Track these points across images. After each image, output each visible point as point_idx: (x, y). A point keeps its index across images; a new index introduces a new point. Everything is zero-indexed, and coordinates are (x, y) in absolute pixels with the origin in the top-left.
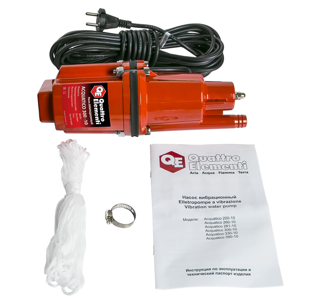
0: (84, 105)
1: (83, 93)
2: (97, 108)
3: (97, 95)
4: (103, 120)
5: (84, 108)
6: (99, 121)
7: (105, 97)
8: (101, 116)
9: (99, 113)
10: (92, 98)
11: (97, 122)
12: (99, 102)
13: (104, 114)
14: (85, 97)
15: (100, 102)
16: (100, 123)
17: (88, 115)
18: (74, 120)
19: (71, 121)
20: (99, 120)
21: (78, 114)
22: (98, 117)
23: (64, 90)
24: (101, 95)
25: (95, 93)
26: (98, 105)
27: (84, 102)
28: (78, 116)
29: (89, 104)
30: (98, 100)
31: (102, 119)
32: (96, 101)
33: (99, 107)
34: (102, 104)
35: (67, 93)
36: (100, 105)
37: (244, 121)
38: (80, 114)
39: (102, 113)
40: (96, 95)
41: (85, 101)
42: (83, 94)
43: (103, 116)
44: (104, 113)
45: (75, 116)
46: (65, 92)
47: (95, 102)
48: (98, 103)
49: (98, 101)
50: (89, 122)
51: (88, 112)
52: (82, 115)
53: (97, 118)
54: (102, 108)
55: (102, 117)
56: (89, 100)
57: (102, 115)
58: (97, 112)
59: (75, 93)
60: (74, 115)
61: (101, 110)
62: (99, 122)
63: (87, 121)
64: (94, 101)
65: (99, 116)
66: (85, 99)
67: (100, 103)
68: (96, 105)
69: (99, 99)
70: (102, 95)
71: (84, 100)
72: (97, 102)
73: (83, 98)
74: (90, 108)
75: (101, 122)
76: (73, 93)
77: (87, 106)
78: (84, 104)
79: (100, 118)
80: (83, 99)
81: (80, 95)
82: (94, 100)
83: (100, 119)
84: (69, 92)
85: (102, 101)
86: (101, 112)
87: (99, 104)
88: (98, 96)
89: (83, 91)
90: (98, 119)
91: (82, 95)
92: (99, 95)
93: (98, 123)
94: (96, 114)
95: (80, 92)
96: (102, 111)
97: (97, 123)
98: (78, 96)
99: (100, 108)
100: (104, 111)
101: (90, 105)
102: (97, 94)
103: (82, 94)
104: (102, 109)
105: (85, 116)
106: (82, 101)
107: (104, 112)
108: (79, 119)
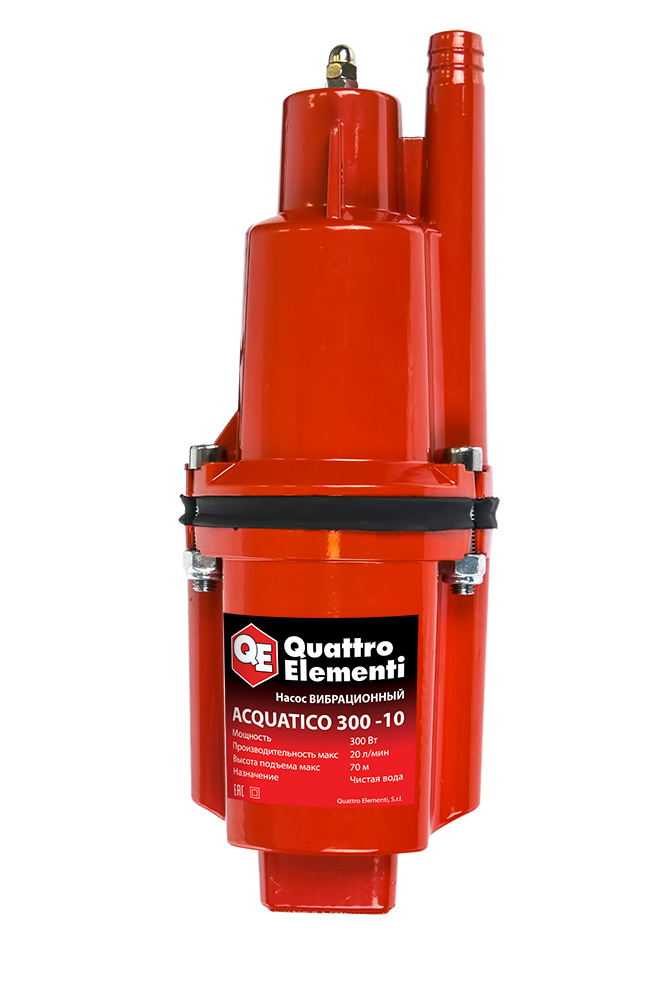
0: (314, 722)
1: (257, 718)
2: (329, 670)
3: (266, 663)
4: (385, 649)
5: (325, 722)
6: (391, 664)
7: (277, 628)
8: (368, 654)
9: (352, 662)
10: (279, 683)
11: (396, 672)
12: (298, 659)
13: (358, 641)
14: (275, 714)
15: (299, 652)
16: (401, 659)
17: (359, 710)
18: (378, 767)
19: (385, 779)
20: (385, 664)
21: (355, 748)
22: (373, 669)
23: (246, 791)
24: (268, 648)
25: (258, 668)
26: (312, 663)
27: (298, 720)
28: (362, 748)
29: (308, 699)
30: (288, 664)
31: (381, 652)
32: (295, 670)
33: (324, 662)
34: (310, 646)
35: (256, 782)
36: (312, 654)
37: (459, 41)
38: (354, 741)
39: (352, 651)
40: (269, 668)
41: (294, 716)
42: (262, 719)
43: (369, 647)
44: (352, 641)
45: (362, 761)
46: (252, 789)
47: (298, 674)
48: (304, 663)
49: (295, 663)
50: (392, 707)
51: (348, 710)
52: (360, 732)
53: (376, 672)
54: (329, 646)
55: (374, 651)
56: (287, 699)
57: (363, 650)
58: (346, 670)
59: (256, 750)
60: (356, 767)
61: (337, 654)
62: (397, 663)
63: (388, 715)
64: (295, 678)
65: (366, 662)
66: (283, 715)
67: (305, 653)
68: (316, 673)
69: (284, 656)
70: (265, 642)
71: (290, 719)
72: (298, 667)
73: (281, 722)
74: (326, 699)
75: (394, 656)
76: (259, 757)
77: (320, 709)
78: (306, 722)
79: (377, 660)
80: (286, 723)
81: (266, 730)
82: (289, 676)
83: (383, 661)
84: (252, 775)
85: (294, 646)
86: (347, 654)
87: (308, 658)
88: (273, 658)
89: (248, 716)
90: (381, 669)
91: (264, 723)
92: (265, 653)
93: (401, 668)
94: (358, 674)
95: (253, 729)
96: (342, 650)
97: (401, 674)
98: (269, 740)
99: (329, 655)
100: (341, 642)
101: (312, 699)
102: (262, 663)
103: (259, 724)
104: (332, 650)
105: (364, 722)
106: (294, 726)
107: (347, 641)
108: (375, 747)
